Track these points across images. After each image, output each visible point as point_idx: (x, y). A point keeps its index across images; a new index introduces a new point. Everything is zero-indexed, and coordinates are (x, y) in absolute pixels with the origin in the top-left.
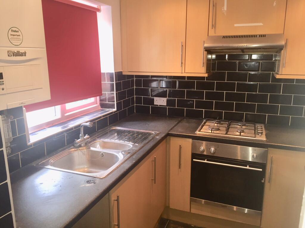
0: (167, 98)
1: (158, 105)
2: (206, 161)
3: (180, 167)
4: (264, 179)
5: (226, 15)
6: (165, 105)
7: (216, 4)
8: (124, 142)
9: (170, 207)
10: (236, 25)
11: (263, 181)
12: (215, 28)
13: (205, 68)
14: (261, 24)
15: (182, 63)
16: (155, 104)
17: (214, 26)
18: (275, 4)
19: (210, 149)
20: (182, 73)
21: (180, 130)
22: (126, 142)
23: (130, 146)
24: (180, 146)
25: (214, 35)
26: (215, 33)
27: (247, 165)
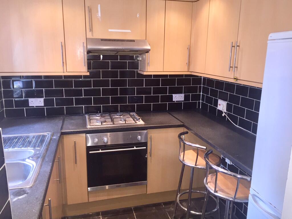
0: (44, 98)
1: (34, 107)
2: (100, 151)
3: (76, 163)
4: (147, 155)
5: (100, 20)
6: (43, 105)
7: (91, 9)
8: (20, 149)
9: (68, 204)
10: (110, 30)
11: (146, 156)
12: (92, 31)
13: (87, 67)
14: (129, 31)
15: (63, 63)
16: (30, 105)
17: (91, 30)
18: (138, 15)
19: (103, 139)
20: (64, 72)
21: (70, 127)
22: (22, 148)
23: (32, 152)
24: (75, 142)
25: (92, 37)
26: (93, 35)
27: (134, 147)
